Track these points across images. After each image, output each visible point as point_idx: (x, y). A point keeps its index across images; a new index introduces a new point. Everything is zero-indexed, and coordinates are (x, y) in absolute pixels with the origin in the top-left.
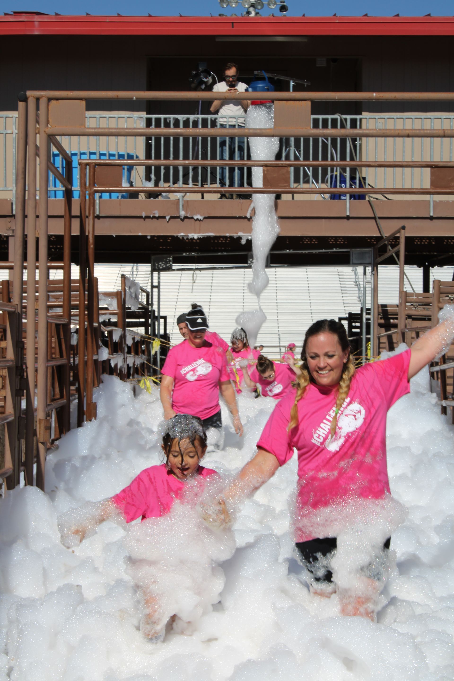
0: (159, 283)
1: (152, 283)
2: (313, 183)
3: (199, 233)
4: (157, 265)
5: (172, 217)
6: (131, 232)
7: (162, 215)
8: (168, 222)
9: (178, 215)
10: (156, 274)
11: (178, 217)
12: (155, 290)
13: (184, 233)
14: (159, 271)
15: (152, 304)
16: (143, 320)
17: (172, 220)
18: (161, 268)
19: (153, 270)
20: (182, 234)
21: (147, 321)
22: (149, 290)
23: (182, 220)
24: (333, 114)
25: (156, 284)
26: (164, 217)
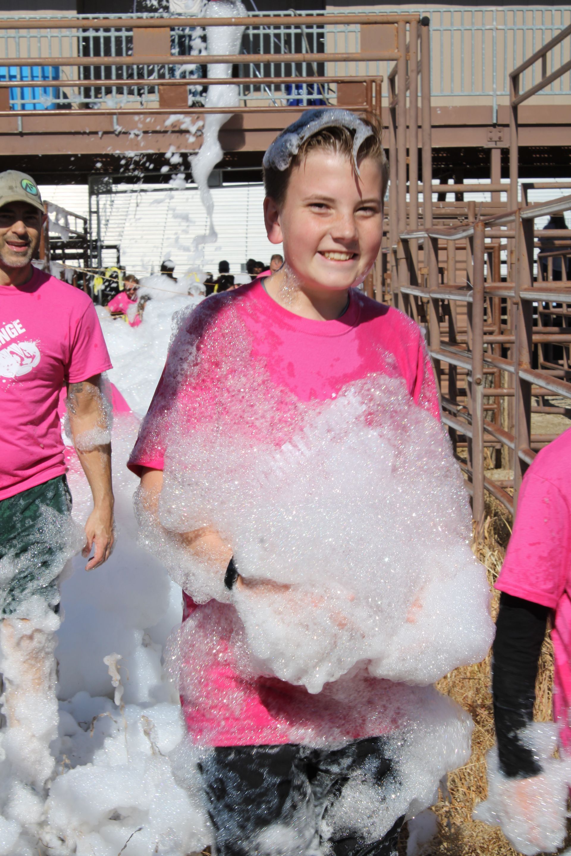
0: (98, 208)
1: (90, 208)
2: (265, 90)
3: (137, 150)
4: (96, 188)
5: (106, 133)
6: (59, 151)
7: (94, 130)
8: (101, 138)
9: (112, 130)
10: (94, 198)
11: (112, 132)
12: (94, 217)
13: (119, 150)
14: (98, 194)
15: (91, 233)
16: (81, 251)
17: (105, 136)
18: (101, 191)
19: (92, 193)
20: (118, 152)
21: (85, 252)
22: (88, 218)
23: (118, 135)
24: (286, 9)
25: (94, 209)
26: (96, 133)
